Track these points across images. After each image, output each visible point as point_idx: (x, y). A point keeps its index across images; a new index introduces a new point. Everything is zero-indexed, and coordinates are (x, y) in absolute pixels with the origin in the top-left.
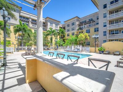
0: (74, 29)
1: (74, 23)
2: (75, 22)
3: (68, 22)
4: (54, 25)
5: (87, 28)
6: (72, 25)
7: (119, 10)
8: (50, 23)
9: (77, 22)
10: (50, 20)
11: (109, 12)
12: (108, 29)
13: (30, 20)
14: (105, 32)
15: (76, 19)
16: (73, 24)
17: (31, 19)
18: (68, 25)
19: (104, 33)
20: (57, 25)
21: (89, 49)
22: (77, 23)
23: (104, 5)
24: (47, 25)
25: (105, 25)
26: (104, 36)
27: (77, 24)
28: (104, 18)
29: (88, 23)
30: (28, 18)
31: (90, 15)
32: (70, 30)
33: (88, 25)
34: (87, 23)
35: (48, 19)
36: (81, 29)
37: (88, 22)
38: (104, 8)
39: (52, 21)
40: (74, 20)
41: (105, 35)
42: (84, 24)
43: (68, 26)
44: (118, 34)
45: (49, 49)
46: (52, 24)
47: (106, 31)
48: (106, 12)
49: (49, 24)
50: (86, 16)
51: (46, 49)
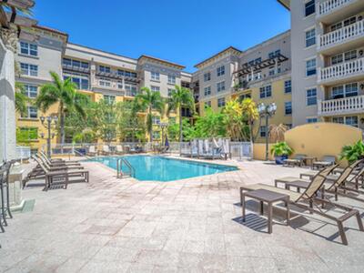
0: (223, 88)
1: (223, 68)
2: (225, 64)
3: (205, 66)
4: (164, 78)
5: (262, 83)
6: (219, 75)
7: (357, 17)
8: (153, 73)
9: (232, 65)
10: (150, 63)
11: (322, 26)
12: (319, 81)
13: (93, 67)
14: (312, 93)
15: (228, 54)
16: (221, 71)
17: (96, 64)
18: (205, 76)
19: (309, 95)
20: (174, 78)
21: (250, 149)
22: (234, 67)
23: (307, 5)
24: (143, 79)
25: (311, 68)
26: (309, 104)
27: (232, 71)
28: (307, 46)
29: (266, 66)
30: (86, 64)
31: (271, 39)
32: (214, 89)
33: (267, 71)
34: (262, 66)
35: (144, 62)
36: (243, 84)
37: (266, 63)
38: (307, 15)
39: (156, 67)
40: (225, 60)
41: (312, 102)
42: (252, 68)
43: (208, 77)
44: (356, 97)
45: (141, 151)
46: (158, 74)
47: (315, 90)
48: (313, 27)
49: (148, 75)
50: (261, 45)
51: (133, 150)
